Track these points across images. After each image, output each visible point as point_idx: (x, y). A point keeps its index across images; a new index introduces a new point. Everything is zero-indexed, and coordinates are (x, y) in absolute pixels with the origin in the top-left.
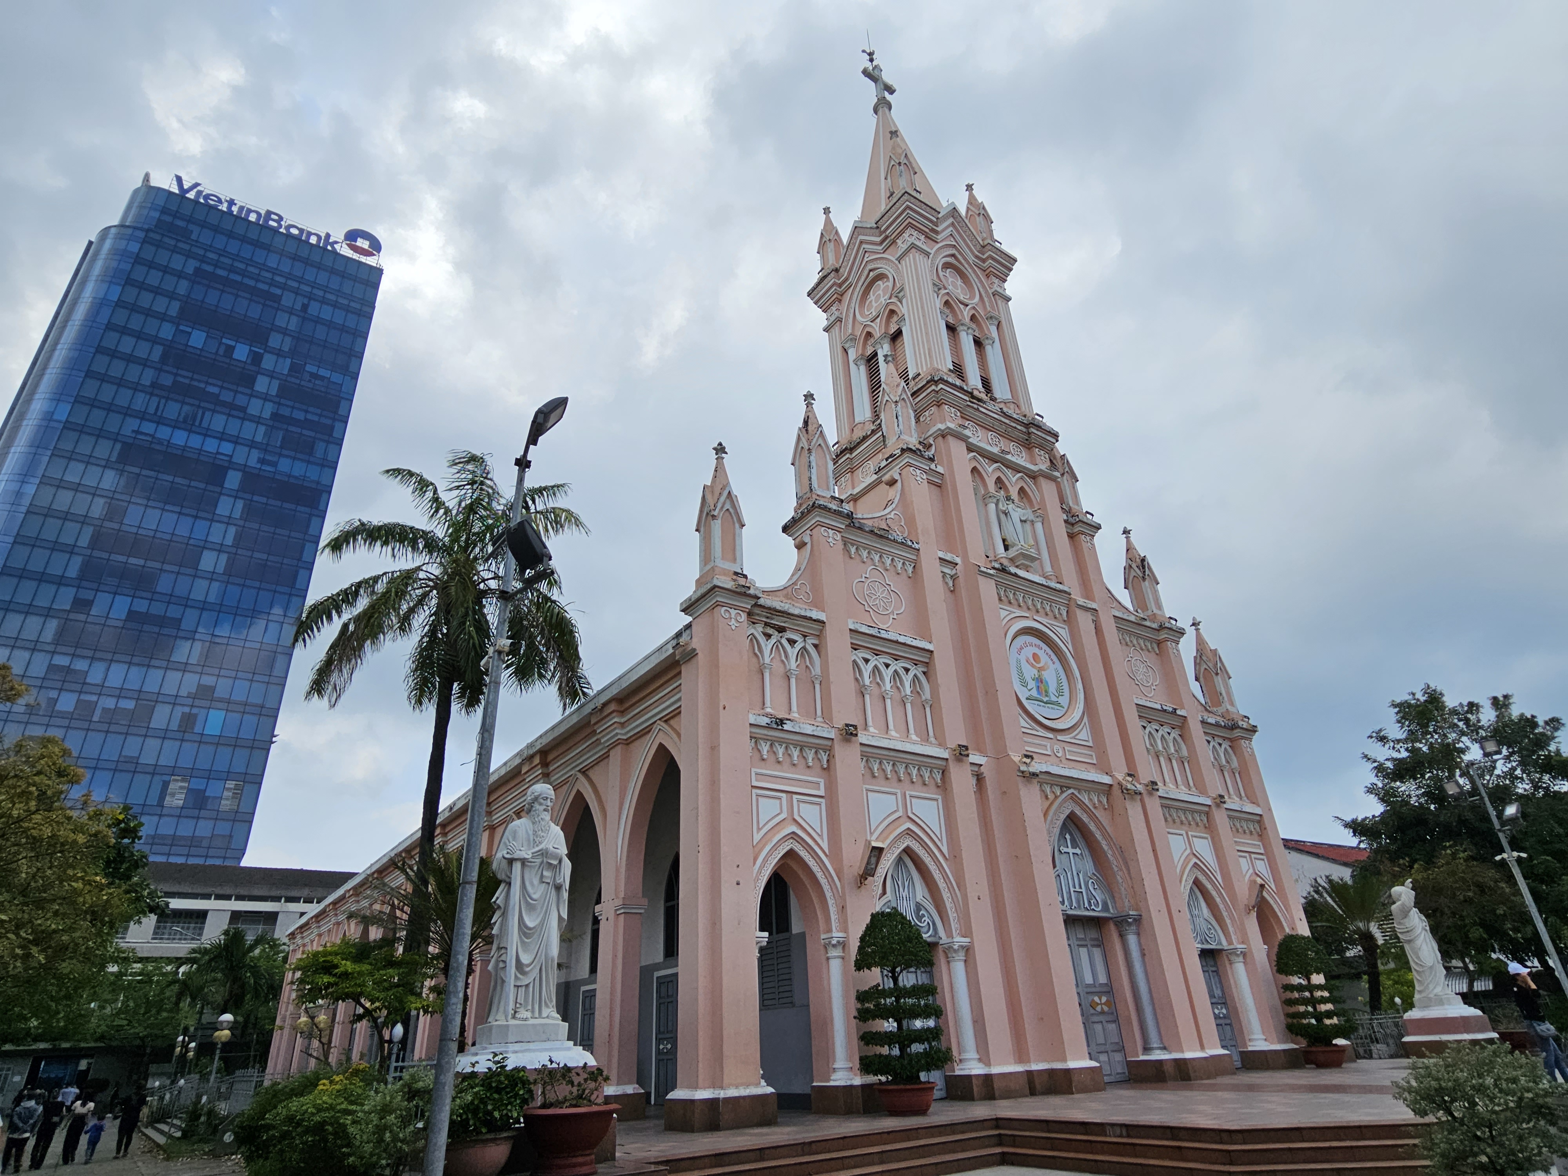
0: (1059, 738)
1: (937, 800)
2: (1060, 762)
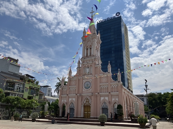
0: (88, 91)
2: (87, 93)
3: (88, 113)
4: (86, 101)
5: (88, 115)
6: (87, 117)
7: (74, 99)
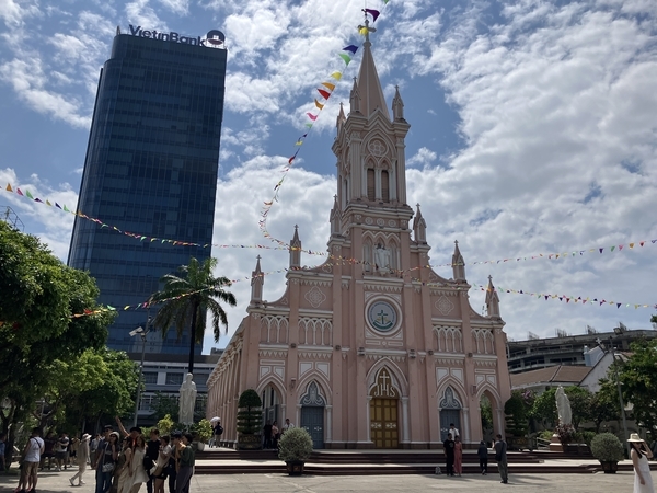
0: (386, 338)
1: (328, 364)
2: (384, 348)
3: (383, 425)
4: (380, 381)
5: (384, 435)
6: (380, 443)
7: (324, 368)
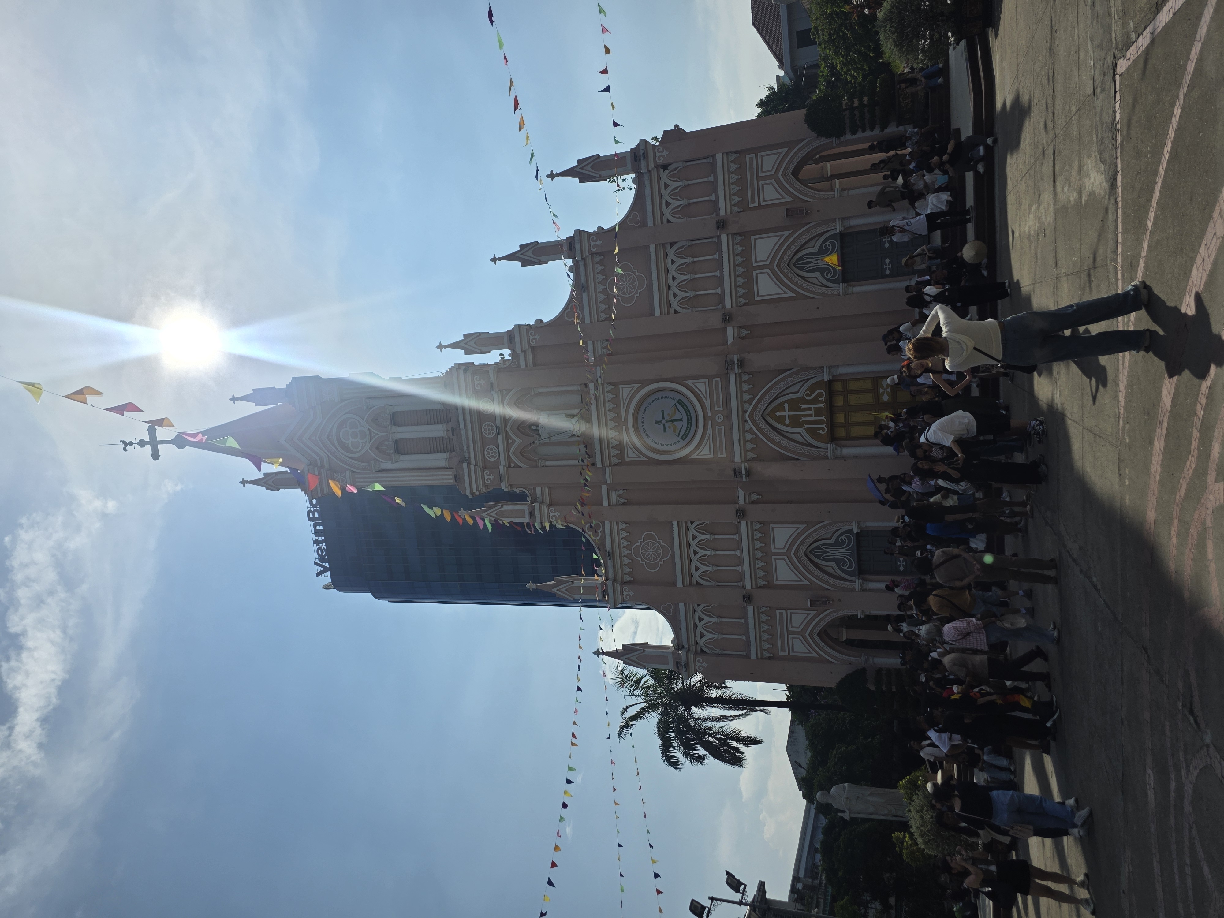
0: (709, 415)
1: (773, 528)
2: (729, 417)
7: (782, 536)
